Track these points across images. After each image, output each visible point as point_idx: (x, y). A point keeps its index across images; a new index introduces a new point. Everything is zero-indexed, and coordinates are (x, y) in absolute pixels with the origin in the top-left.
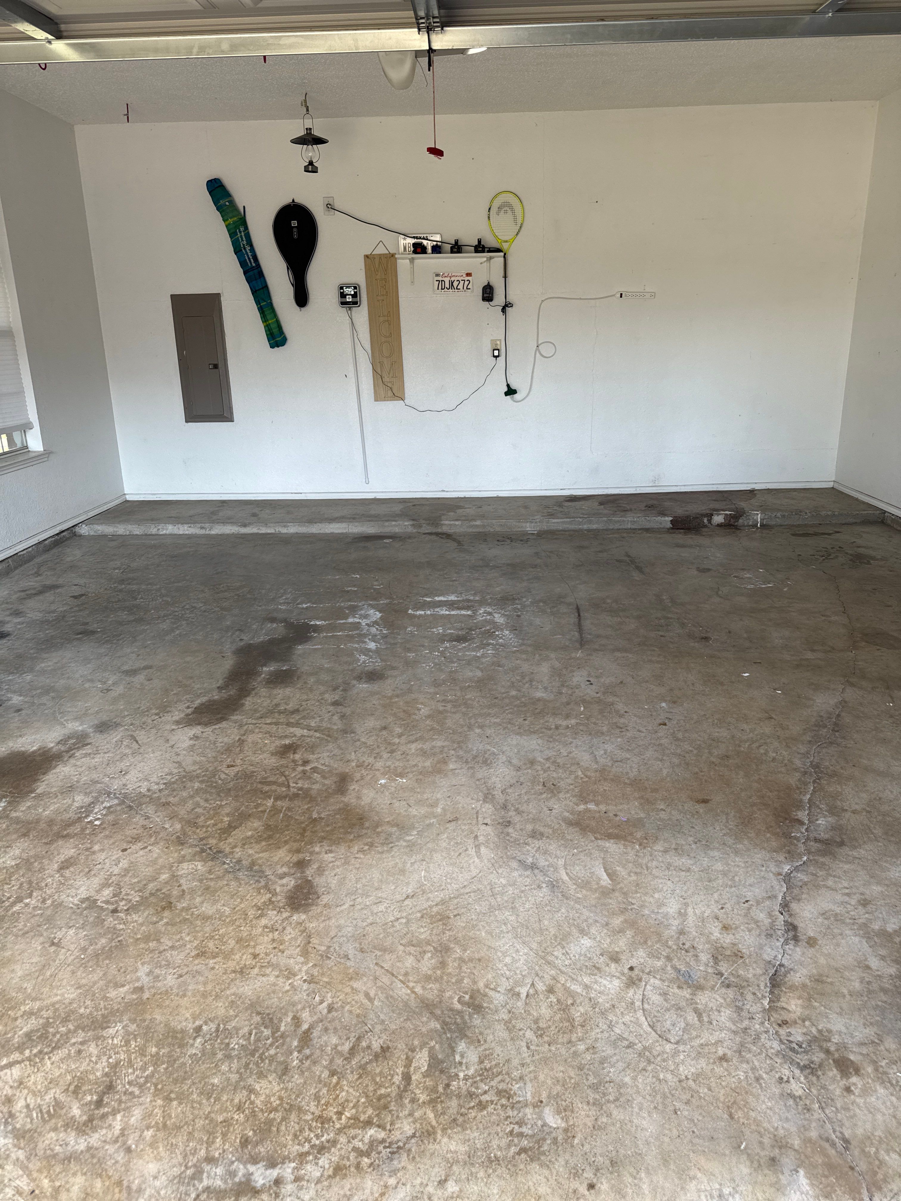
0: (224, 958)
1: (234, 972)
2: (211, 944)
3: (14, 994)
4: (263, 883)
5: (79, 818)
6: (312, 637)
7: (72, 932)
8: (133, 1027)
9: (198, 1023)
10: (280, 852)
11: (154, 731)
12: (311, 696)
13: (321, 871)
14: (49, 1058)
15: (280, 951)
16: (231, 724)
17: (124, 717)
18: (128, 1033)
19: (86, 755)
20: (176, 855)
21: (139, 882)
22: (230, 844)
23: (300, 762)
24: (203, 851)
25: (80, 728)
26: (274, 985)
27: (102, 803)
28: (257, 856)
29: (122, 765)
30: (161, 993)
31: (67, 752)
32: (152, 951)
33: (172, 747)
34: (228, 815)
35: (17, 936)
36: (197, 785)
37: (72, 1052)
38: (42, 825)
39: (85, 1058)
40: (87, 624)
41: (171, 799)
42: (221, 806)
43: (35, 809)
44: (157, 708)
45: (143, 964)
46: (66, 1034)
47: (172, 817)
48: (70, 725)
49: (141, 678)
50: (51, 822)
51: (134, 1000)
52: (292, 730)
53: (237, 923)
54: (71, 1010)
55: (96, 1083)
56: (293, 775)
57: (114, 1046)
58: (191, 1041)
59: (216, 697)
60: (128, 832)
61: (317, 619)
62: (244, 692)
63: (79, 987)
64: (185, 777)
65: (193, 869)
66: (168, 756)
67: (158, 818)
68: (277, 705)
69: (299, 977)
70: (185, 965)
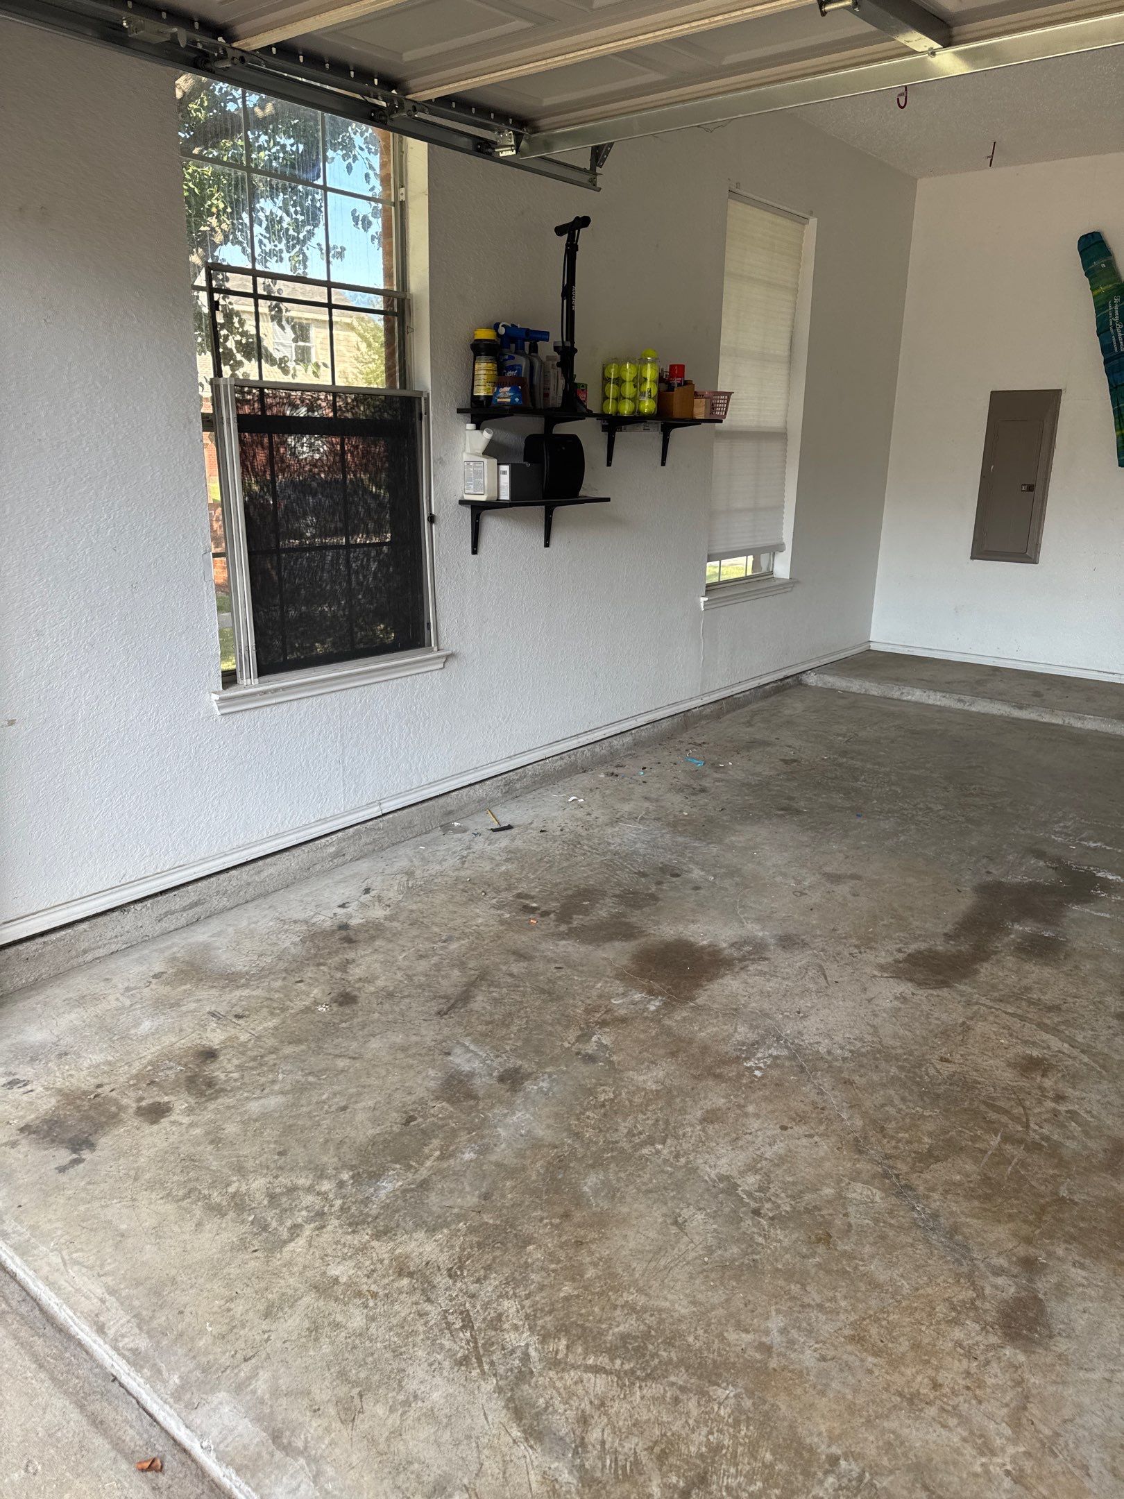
0: (890, 1363)
1: (901, 1394)
2: (874, 1331)
3: (620, 1270)
4: (965, 1269)
5: (738, 1057)
6: (1097, 896)
7: (700, 1216)
8: (747, 1403)
9: (835, 1450)
10: (1000, 1229)
11: (849, 969)
12: (1083, 992)
13: (1061, 1291)
14: (640, 1387)
15: (976, 1397)
16: (955, 996)
17: (815, 936)
18: (739, 1409)
19: (761, 973)
20: (849, 1165)
21: (794, 1183)
22: (926, 1181)
23: (1051, 1094)
24: (886, 1175)
25: (760, 934)
26: (957, 1451)
27: (769, 1048)
28: (963, 1219)
29: (802, 1003)
30: (792, 1371)
31: (740, 960)
32: (793, 1298)
33: (870, 1000)
34: (930, 1134)
35: (639, 1190)
36: (894, 1071)
37: (668, 1395)
38: (694, 1050)
39: (681, 1414)
40: (793, 799)
41: (856, 1078)
42: (922, 1116)
43: (691, 1024)
44: (859, 939)
45: (778, 1311)
46: (666, 1364)
47: (854, 1105)
48: (749, 926)
49: (843, 890)
50: (705, 1049)
51: (758, 1362)
52: (1045, 1036)
53: (917, 1316)
54: (678, 1331)
55: (688, 1463)
56: (1037, 1111)
57: (719, 1420)
58: (820, 1474)
59: (941, 948)
60: (793, 1104)
61: (1110, 871)
62: (981, 954)
63: (694, 1303)
64: (879, 1052)
65: (868, 1197)
66: (862, 1011)
67: (835, 1099)
68: (1028, 989)
69: (999, 1460)
70: (833, 1345)
